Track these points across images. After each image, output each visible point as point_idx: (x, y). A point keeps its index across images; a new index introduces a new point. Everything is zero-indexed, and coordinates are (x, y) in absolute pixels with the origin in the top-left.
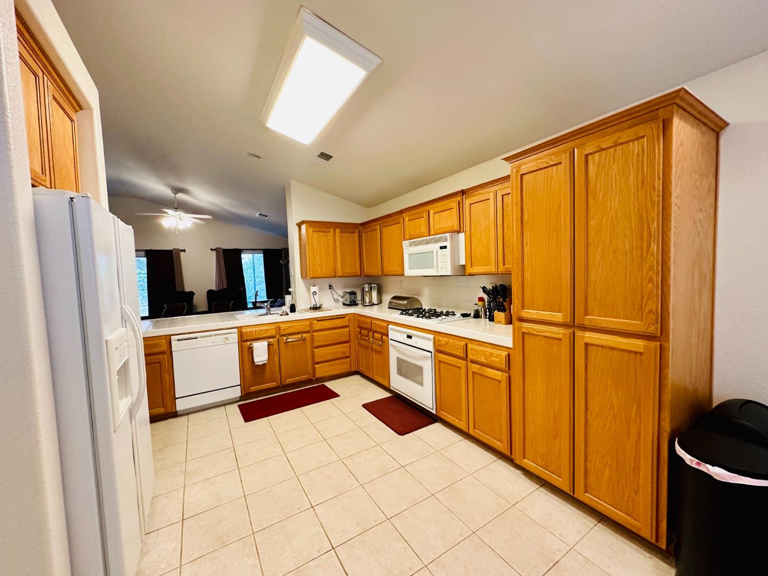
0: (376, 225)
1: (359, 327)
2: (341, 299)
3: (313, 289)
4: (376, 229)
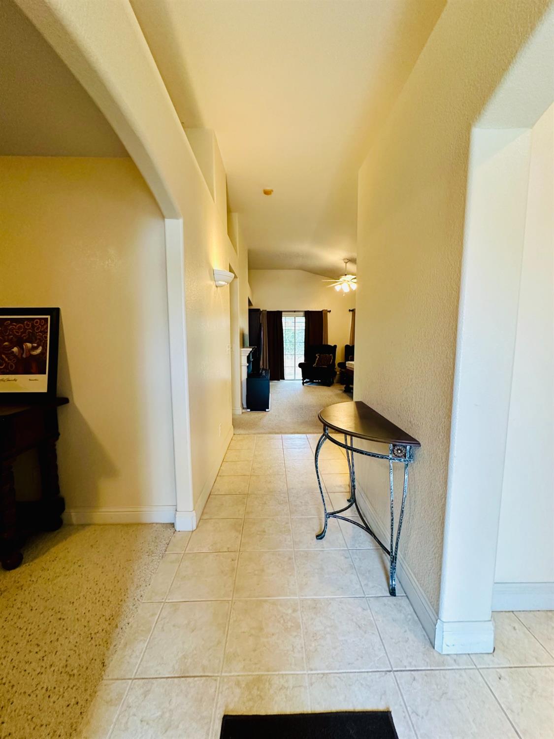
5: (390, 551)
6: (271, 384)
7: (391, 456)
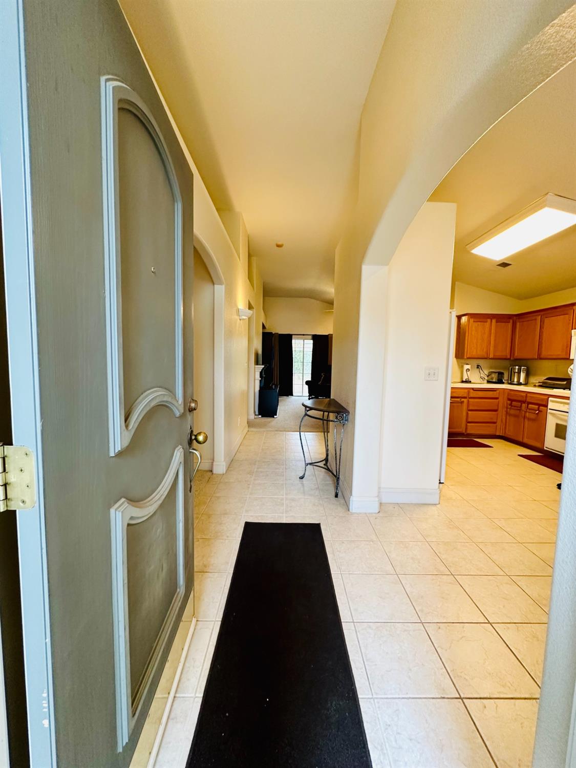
0: (537, 315)
1: (509, 399)
2: (486, 378)
3: (466, 367)
4: (536, 319)
5: (335, 474)
6: (279, 399)
7: (336, 420)
